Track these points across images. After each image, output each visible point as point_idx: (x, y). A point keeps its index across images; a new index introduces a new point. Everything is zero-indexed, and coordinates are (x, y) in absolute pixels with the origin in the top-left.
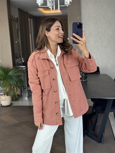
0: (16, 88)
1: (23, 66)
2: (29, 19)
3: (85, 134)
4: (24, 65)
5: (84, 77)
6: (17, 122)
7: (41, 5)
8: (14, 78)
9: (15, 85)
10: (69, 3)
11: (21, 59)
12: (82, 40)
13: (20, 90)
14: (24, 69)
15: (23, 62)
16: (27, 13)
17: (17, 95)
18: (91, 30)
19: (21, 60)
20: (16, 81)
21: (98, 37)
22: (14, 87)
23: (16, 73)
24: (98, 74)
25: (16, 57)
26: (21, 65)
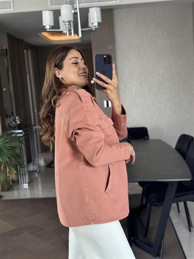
0: (10, 169)
1: (18, 129)
2: (25, 51)
4: (20, 129)
7: (50, 29)
8: (5, 151)
9: (7, 162)
10: (96, 24)
11: (15, 118)
12: (112, 83)
13: (15, 172)
14: (21, 135)
15: (19, 122)
16: (22, 41)
17: (11, 181)
18: (132, 67)
19: (15, 121)
20: (8, 157)
22: (5, 167)
23: (7, 142)
24: (147, 139)
25: (7, 116)
26: (14, 128)
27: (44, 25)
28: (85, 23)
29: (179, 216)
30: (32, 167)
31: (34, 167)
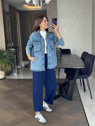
1: (13, 49)
2: (16, 13)
3: (61, 96)
5: (60, 55)
6: (10, 89)
7: (28, 3)
8: (8, 57)
10: (48, 2)
11: (12, 43)
13: (11, 67)
14: (14, 51)
15: (13, 45)
16: (15, 8)
18: (64, 22)
19: (11, 45)
20: (9, 60)
21: (70, 28)
23: (8, 53)
24: (70, 54)
25: (8, 43)
26: (11, 48)
27: (26, 1)
28: (44, 1)
29: (81, 87)
30: (18, 67)
31: (20, 67)
